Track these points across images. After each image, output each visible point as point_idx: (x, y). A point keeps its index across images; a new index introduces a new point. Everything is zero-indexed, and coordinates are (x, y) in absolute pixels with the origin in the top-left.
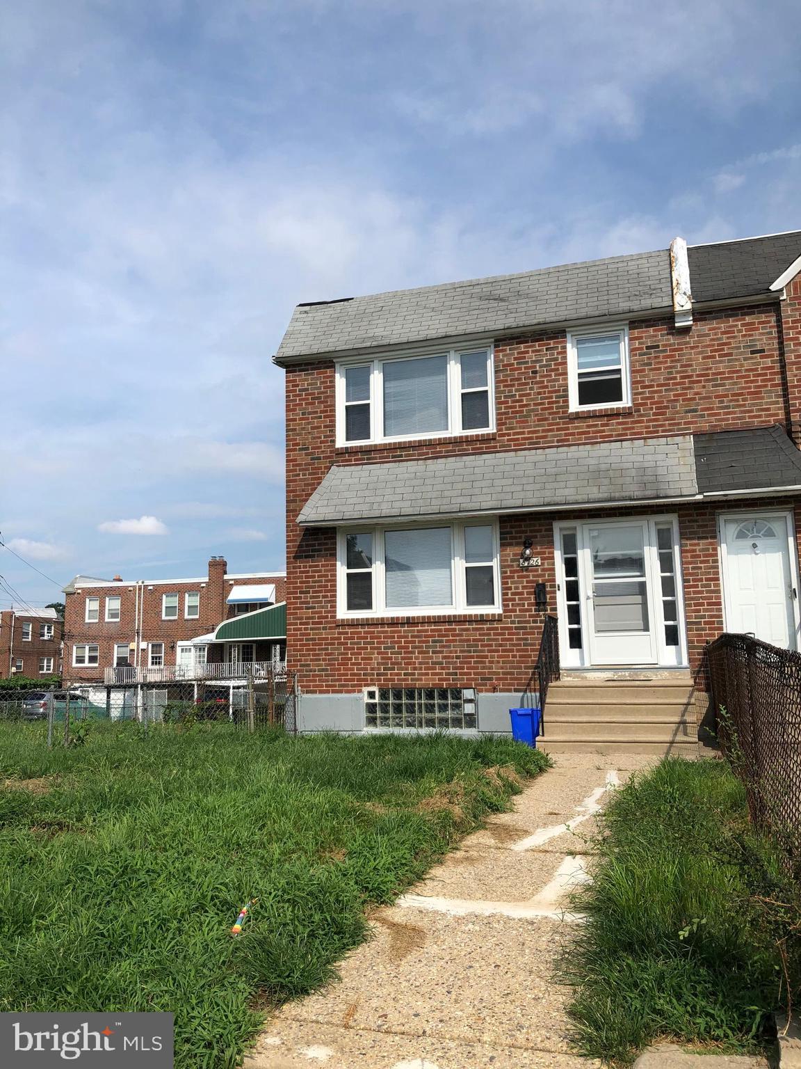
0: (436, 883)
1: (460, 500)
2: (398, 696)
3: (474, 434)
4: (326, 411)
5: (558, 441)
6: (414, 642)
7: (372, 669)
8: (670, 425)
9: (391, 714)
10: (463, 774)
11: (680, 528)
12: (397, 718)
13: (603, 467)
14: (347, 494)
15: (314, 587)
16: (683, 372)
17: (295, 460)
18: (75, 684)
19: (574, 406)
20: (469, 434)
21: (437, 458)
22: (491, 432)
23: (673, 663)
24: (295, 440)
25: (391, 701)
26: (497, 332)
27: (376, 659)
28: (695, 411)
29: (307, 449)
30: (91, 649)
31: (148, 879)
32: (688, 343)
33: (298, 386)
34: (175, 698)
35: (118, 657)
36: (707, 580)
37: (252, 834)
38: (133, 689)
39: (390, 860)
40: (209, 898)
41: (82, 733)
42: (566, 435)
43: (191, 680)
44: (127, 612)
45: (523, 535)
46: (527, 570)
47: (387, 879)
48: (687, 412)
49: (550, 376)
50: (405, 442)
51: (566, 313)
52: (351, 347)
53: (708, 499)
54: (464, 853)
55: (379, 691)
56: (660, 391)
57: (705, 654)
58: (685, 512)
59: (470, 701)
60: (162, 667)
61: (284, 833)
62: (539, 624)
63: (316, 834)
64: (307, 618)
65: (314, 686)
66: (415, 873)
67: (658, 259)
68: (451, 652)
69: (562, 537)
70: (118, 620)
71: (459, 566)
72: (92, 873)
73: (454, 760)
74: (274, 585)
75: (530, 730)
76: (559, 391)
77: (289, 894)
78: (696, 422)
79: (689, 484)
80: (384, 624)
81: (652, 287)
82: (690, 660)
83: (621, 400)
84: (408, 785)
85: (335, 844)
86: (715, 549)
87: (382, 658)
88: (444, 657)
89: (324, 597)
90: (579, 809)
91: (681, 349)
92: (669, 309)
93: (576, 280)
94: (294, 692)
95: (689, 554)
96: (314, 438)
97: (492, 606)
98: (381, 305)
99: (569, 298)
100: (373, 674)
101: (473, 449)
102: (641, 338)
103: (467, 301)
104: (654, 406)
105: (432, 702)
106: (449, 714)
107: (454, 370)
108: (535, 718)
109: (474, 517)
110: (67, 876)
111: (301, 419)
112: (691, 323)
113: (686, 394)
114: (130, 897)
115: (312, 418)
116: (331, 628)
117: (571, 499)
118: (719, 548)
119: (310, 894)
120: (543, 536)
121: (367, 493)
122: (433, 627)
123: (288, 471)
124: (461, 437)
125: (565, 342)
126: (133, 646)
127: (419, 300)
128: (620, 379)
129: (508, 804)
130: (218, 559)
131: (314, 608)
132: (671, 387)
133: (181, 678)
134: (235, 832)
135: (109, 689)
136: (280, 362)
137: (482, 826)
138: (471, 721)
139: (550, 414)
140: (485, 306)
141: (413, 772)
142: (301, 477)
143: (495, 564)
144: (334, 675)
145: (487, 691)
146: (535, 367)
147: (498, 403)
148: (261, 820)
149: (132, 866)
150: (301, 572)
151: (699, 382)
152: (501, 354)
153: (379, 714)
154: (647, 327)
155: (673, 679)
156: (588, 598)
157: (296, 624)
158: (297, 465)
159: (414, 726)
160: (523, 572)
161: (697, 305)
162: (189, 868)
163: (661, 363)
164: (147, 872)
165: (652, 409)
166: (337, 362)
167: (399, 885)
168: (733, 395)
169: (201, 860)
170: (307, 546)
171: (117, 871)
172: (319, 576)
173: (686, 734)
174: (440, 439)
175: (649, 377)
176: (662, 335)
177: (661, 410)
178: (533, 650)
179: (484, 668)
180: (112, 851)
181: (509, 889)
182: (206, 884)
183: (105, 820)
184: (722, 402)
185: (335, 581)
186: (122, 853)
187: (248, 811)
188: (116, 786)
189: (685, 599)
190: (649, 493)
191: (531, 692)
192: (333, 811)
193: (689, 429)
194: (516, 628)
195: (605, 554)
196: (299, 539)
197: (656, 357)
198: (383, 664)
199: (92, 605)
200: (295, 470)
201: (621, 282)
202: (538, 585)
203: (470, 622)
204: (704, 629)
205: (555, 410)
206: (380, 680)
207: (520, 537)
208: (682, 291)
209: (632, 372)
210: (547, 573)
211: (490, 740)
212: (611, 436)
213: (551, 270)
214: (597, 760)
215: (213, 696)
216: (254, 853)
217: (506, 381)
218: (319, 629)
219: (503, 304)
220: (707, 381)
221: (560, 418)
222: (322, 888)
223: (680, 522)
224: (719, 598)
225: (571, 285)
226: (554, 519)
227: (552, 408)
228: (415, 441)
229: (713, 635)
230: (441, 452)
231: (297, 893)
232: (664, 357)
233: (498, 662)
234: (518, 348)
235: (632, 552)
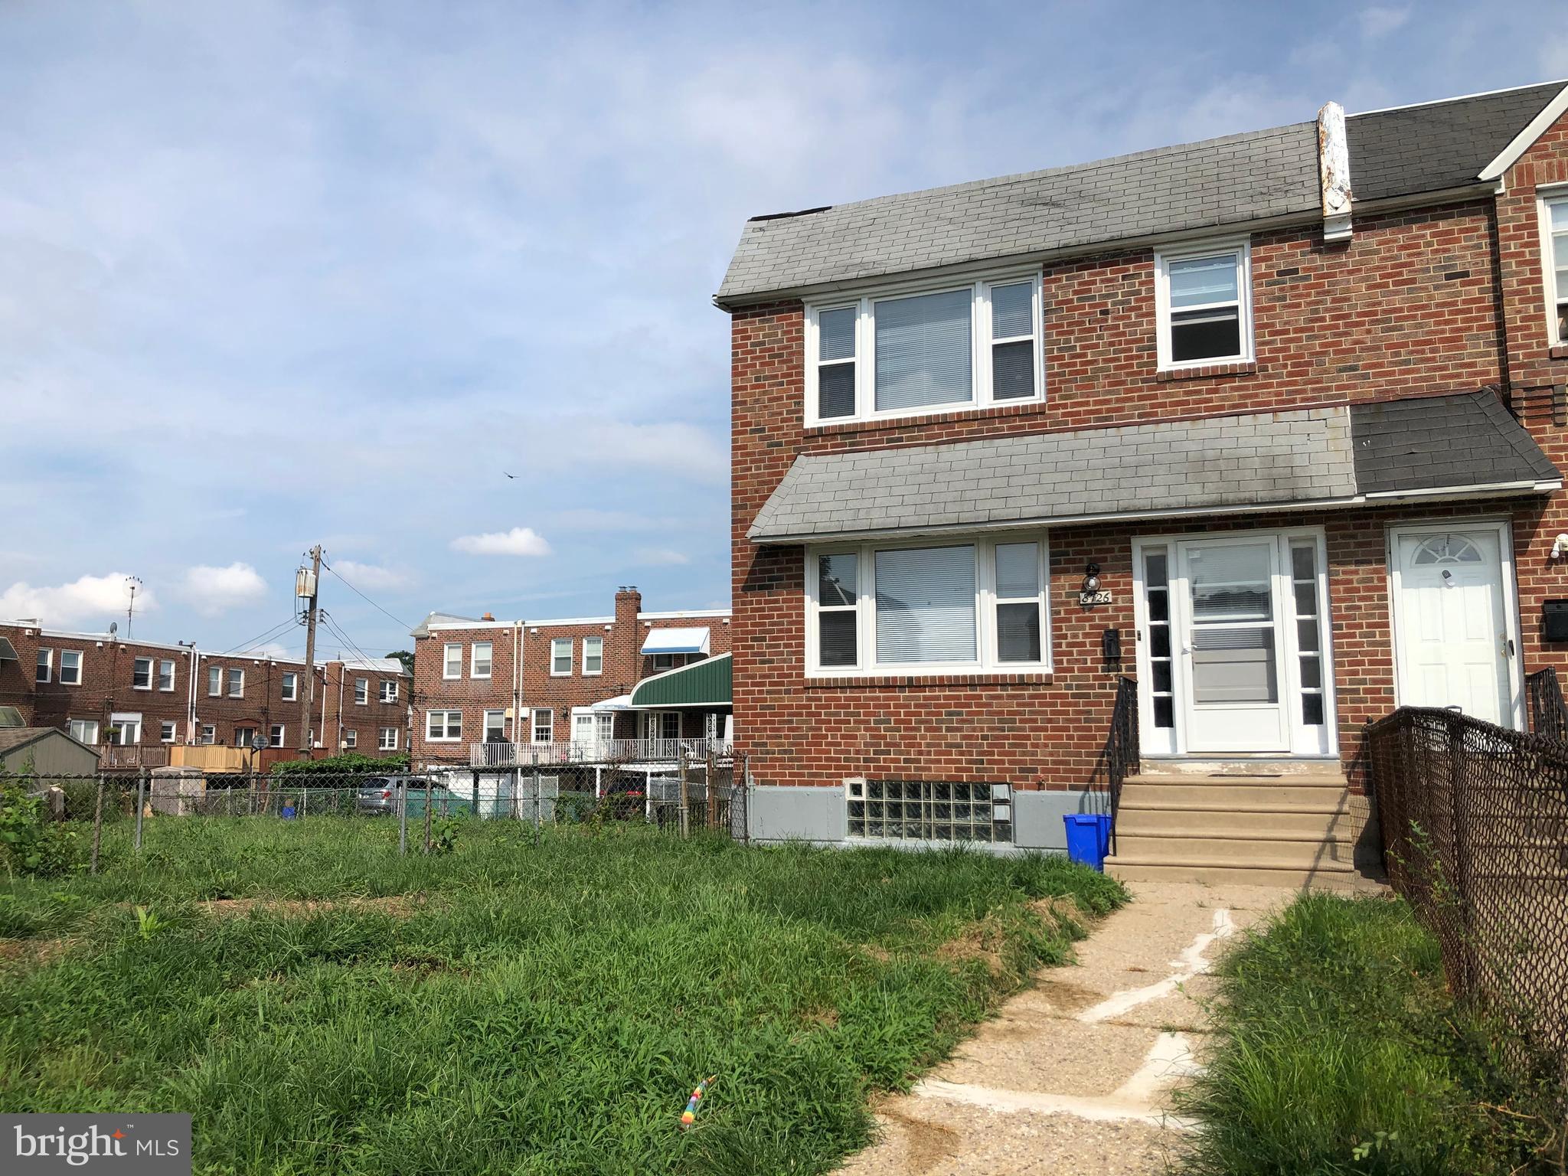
0: (968, 1065)
1: (989, 505)
2: (895, 792)
3: (1012, 405)
4: (791, 375)
5: (1140, 416)
6: (920, 714)
7: (857, 752)
8: (1313, 390)
9: (885, 818)
10: (1000, 907)
11: (1329, 547)
12: (894, 823)
13: (1210, 454)
14: (819, 497)
15: (772, 631)
16: (1336, 309)
17: (745, 447)
18: (429, 767)
19: (1165, 362)
20: (1004, 406)
21: (954, 442)
22: (1037, 402)
23: (1315, 750)
24: (745, 417)
25: (885, 799)
26: (1049, 253)
27: (863, 737)
28: (1354, 368)
29: (763, 430)
30: (452, 717)
31: (560, 1042)
32: (1345, 265)
33: (749, 338)
34: (570, 789)
35: (489, 729)
36: (1369, 626)
37: (701, 984)
38: (509, 775)
39: (902, 1028)
40: (647, 1072)
41: (448, 834)
42: (1153, 406)
43: (591, 763)
44: (501, 665)
45: (1085, 557)
46: (1090, 610)
47: (898, 1057)
48: (1340, 370)
49: (1129, 317)
50: (906, 419)
51: (1154, 222)
52: (828, 279)
53: (1373, 504)
54: (1007, 1023)
55: (868, 785)
56: (1300, 339)
57: (1364, 738)
58: (1337, 523)
59: (1003, 802)
60: (551, 743)
61: (747, 983)
62: (1108, 691)
63: (793, 986)
64: (761, 677)
65: (773, 775)
66: (937, 1048)
67: (1299, 137)
68: (974, 729)
69: (1145, 560)
70: (488, 676)
71: (987, 603)
72: (482, 1030)
73: (985, 888)
74: (707, 629)
75: (1095, 846)
76: (1141, 340)
77: (759, 1071)
78: (1355, 386)
79: (1343, 480)
80: (874, 687)
81: (1289, 180)
82: (1341, 747)
83: (1237, 352)
84: (918, 921)
85: (820, 1003)
86: (1384, 580)
87: (872, 737)
88: (964, 737)
89: (786, 646)
90: (1174, 964)
91: (1334, 275)
92: (1315, 213)
93: (1169, 173)
94: (744, 782)
95: (1341, 587)
96: (773, 414)
97: (1036, 663)
98: (872, 216)
99: (1158, 201)
100: (858, 760)
101: (1010, 428)
102: (1270, 258)
103: (1003, 207)
104: (1289, 362)
105: (945, 802)
106: (972, 820)
107: (982, 310)
108: (1103, 829)
109: (1011, 530)
110: (449, 1032)
111: (754, 387)
112: (1350, 233)
113: (1339, 343)
114: (537, 1066)
115: (770, 385)
116: (796, 691)
117: (1160, 502)
118: (1389, 578)
119: (792, 1072)
120: (1116, 559)
121: (850, 494)
122: (947, 693)
123: (734, 463)
124: (992, 411)
125: (1152, 266)
126: (510, 713)
127: (929, 206)
128: (1236, 322)
129: (1068, 953)
130: (628, 590)
131: (772, 661)
132: (1316, 333)
133: (577, 760)
134: (678, 981)
135: (477, 774)
136: (726, 303)
137: (1032, 984)
138: (1004, 831)
139: (1128, 375)
140: (1027, 215)
141: (926, 902)
142: (753, 471)
143: (1043, 600)
144: (801, 759)
145: (1028, 787)
146: (1106, 304)
147: (1049, 358)
148: (713, 963)
149: (536, 1024)
150: (753, 610)
151: (1362, 324)
152: (1053, 286)
153: (867, 818)
154: (1279, 241)
155: (1314, 775)
156: (1184, 652)
157: (746, 685)
158: (748, 454)
159: (920, 836)
160: (1084, 612)
161: (1360, 207)
162: (617, 1029)
163: (1300, 296)
164: (558, 1032)
165: (1285, 366)
166: (808, 302)
167: (915, 1065)
168: (1416, 343)
169: (631, 1018)
170: (762, 572)
171: (517, 1030)
172: (779, 616)
173: (1335, 858)
174: (959, 414)
175: (1283, 317)
176: (1303, 254)
177: (1300, 367)
178: (1098, 729)
179: (1024, 754)
180: (507, 1002)
181: (1077, 1078)
182: (642, 1053)
183: (493, 958)
184: (1398, 354)
185: (802, 623)
186: (521, 1005)
187: (692, 950)
188: (505, 911)
189: (1334, 655)
190: (1281, 494)
191: (1095, 790)
192: (814, 955)
193: (1344, 396)
194: (1074, 696)
195: (1211, 586)
196: (750, 562)
197: (1293, 288)
198: (872, 745)
199: (452, 654)
200: (745, 462)
201: (1240, 174)
202: (1108, 632)
203: (1004, 685)
204: (1362, 701)
205: (1135, 369)
206: (868, 768)
207: (1081, 561)
208: (1336, 186)
209: (1256, 310)
210: (1121, 614)
211: (1036, 859)
212: (1222, 407)
213: (1131, 159)
214: (1198, 893)
215: (623, 785)
216: (705, 1012)
217: (1062, 326)
218: (779, 692)
219: (1057, 210)
220: (1372, 323)
221: (1144, 381)
222: (808, 1064)
223: (1328, 538)
224: (1389, 653)
225: (1161, 180)
226: (1134, 533)
227: (1132, 366)
228: (922, 418)
229: (1378, 710)
230: (960, 433)
231: (773, 1070)
232: (1306, 287)
233: (1046, 746)
234: (1079, 276)
235: (1253, 583)
